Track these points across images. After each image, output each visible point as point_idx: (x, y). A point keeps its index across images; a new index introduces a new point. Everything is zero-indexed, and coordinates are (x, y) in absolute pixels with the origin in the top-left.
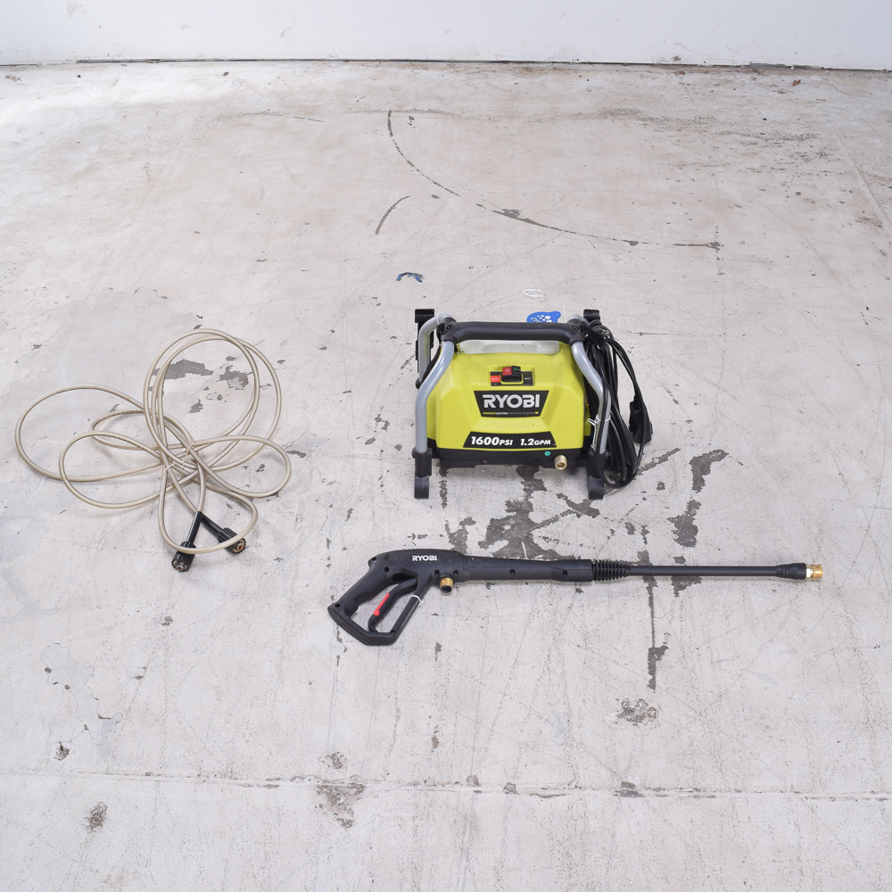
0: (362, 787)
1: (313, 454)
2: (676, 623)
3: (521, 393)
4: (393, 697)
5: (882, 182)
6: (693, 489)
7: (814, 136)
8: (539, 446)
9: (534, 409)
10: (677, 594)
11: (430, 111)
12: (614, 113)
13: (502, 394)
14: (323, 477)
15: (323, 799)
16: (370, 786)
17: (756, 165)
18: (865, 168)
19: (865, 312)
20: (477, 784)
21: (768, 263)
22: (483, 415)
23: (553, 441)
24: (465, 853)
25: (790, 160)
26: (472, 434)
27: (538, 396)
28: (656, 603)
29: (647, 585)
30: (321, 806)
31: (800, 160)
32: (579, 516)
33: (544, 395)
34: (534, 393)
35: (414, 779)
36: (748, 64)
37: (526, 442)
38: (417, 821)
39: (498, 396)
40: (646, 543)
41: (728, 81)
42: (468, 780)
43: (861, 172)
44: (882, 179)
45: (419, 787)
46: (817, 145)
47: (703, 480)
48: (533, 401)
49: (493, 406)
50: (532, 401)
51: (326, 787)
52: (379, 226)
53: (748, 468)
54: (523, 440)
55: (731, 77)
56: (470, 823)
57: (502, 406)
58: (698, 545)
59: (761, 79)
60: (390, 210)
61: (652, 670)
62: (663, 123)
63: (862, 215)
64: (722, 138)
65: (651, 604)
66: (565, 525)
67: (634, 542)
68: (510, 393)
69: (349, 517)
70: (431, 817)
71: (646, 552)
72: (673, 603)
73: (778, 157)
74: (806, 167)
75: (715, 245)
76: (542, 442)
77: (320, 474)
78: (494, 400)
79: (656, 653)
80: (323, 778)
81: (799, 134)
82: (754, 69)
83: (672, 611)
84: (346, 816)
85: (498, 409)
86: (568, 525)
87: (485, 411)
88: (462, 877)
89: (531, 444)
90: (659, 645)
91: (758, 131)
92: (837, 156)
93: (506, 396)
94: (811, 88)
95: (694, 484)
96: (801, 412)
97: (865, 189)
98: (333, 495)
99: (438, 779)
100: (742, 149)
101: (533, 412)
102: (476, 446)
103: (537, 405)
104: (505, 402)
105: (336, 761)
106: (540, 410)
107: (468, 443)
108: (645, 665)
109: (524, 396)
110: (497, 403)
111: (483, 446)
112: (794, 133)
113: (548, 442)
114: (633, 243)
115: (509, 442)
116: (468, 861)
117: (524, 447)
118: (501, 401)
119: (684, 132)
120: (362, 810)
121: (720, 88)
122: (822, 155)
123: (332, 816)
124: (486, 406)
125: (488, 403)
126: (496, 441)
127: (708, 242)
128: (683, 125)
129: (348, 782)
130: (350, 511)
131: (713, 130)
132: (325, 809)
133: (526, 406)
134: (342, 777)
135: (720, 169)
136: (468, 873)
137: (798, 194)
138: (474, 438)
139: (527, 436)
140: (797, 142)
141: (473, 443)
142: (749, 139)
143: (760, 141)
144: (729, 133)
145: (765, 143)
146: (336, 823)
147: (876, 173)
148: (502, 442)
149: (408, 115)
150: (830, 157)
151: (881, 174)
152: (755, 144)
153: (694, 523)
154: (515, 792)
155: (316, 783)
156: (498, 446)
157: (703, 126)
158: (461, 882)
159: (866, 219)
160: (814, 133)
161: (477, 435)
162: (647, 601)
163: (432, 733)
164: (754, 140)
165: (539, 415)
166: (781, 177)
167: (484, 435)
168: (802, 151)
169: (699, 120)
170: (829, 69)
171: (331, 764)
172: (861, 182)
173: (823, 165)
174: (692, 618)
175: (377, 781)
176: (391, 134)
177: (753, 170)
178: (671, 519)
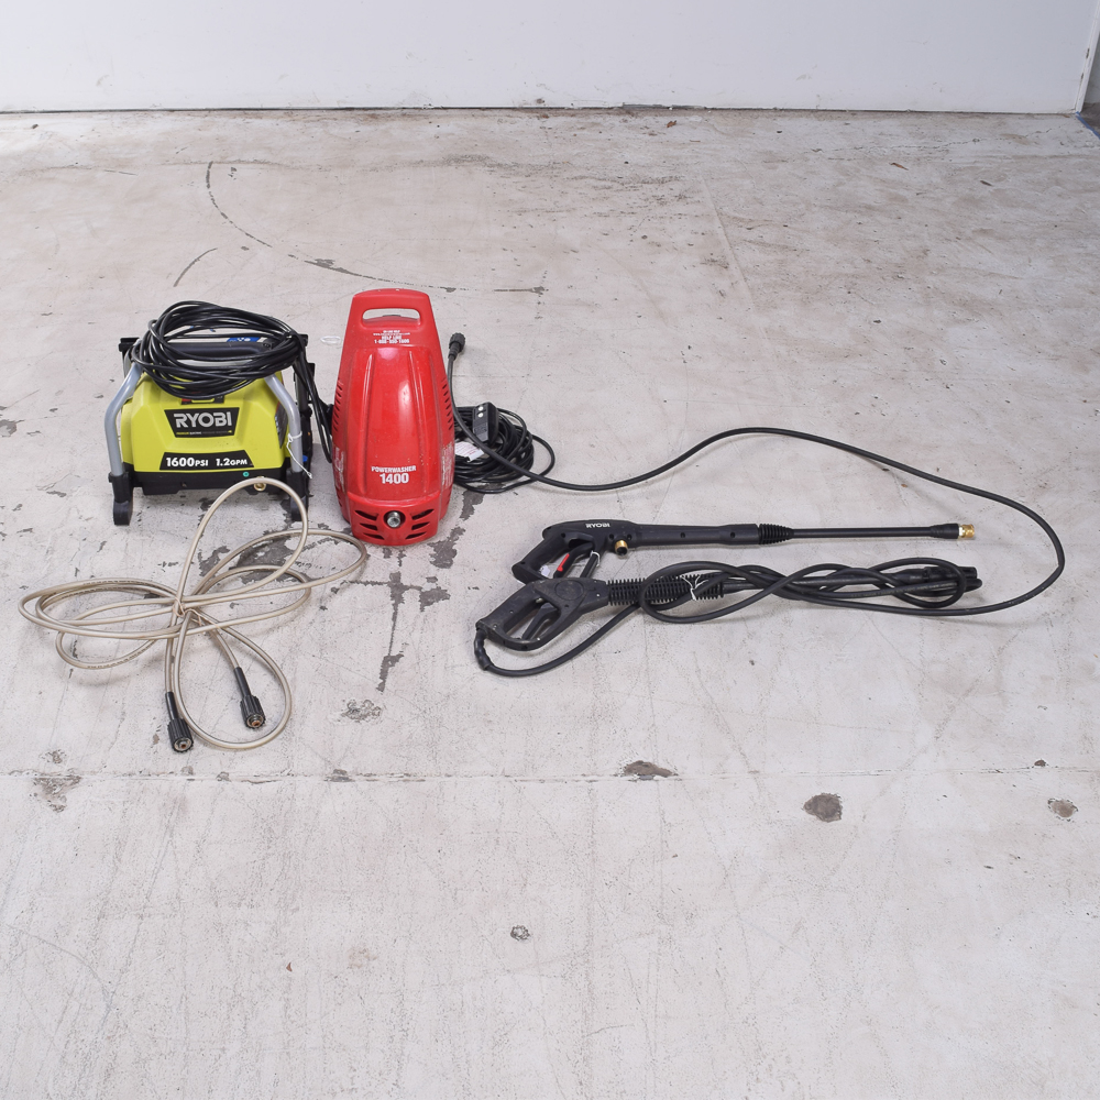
0: (79, 778)
1: (74, 494)
2: (416, 635)
3: (211, 411)
4: (120, 703)
5: (741, 224)
6: (461, 517)
7: (677, 179)
8: (235, 467)
9: (226, 427)
10: (422, 610)
11: (255, 161)
12: (459, 160)
13: (193, 412)
14: (81, 513)
15: (39, 789)
16: (85, 777)
17: (605, 210)
18: (725, 210)
19: (687, 351)
20: (191, 773)
21: (592, 306)
22: (177, 436)
23: (249, 461)
24: (170, 830)
25: (644, 203)
26: (167, 455)
27: (229, 414)
28: (399, 618)
29: (393, 602)
30: (36, 795)
31: (655, 203)
32: (336, 543)
33: (234, 412)
34: (224, 411)
35: (130, 770)
36: (620, 105)
37: (222, 462)
38: (127, 805)
39: (189, 415)
40: (400, 565)
41: (594, 124)
42: (183, 771)
43: (720, 214)
44: (741, 220)
45: (134, 777)
46: (677, 187)
47: (473, 510)
48: (225, 420)
49: (186, 426)
50: (223, 419)
51: (43, 779)
52: (179, 279)
54: (218, 460)
55: (600, 120)
56: (180, 805)
57: (194, 425)
58: (453, 567)
59: (632, 121)
60: (193, 263)
61: (384, 675)
62: (512, 168)
63: (710, 257)
64: (575, 183)
65: (394, 618)
67: (388, 565)
68: (201, 411)
69: (101, 548)
70: (142, 801)
71: (399, 574)
72: (417, 617)
73: (630, 202)
74: (660, 211)
75: (539, 290)
76: (238, 461)
77: (78, 511)
78: (185, 419)
79: (390, 661)
80: (41, 771)
81: (661, 176)
82: (627, 110)
83: (414, 624)
84: (59, 803)
85: (190, 428)
86: (324, 551)
87: (179, 432)
88: (163, 849)
89: (226, 464)
90: (394, 653)
91: (615, 174)
92: (696, 199)
93: (197, 415)
94: (687, 129)
96: (592, 446)
97: (721, 231)
98: (88, 529)
99: (154, 770)
100: (593, 194)
101: (226, 431)
102: (172, 468)
103: (230, 424)
104: (197, 421)
105: (56, 757)
106: (233, 428)
107: (164, 465)
108: (378, 671)
109: (215, 414)
110: (188, 422)
111: (179, 468)
112: (655, 176)
113: (244, 462)
114: (449, 290)
115: (204, 463)
116: (171, 836)
117: (220, 467)
118: (193, 420)
119: (533, 178)
120: (74, 798)
121: (585, 132)
122: (680, 197)
123: (45, 802)
124: (178, 426)
125: (179, 423)
126: (191, 462)
127: (532, 287)
128: (534, 171)
129: (65, 774)
130: (103, 544)
131: (566, 175)
132: (39, 797)
133: (218, 424)
134: (62, 770)
135: (564, 214)
136: (170, 846)
137: (645, 237)
138: (169, 459)
139: (222, 456)
140: (656, 186)
141: (169, 465)
142: (603, 183)
143: (616, 185)
144: (582, 178)
145: (621, 187)
146: (49, 809)
147: (737, 215)
148: (198, 462)
149: (230, 166)
150: (689, 200)
151: (742, 216)
152: (609, 188)
153: (454, 547)
154: (227, 779)
155: (34, 776)
156: (194, 468)
157: (555, 172)
158: (161, 854)
159: (713, 261)
160: (679, 175)
161: (172, 455)
162: (391, 616)
163: (154, 732)
164: (608, 184)
165: (233, 434)
166: (630, 220)
167: (179, 456)
168: (660, 194)
169: (553, 166)
170: (713, 109)
171: (51, 760)
172: (717, 223)
173: (680, 208)
174: (434, 630)
175: (94, 773)
176: (208, 186)
177: (600, 215)
178: (431, 545)
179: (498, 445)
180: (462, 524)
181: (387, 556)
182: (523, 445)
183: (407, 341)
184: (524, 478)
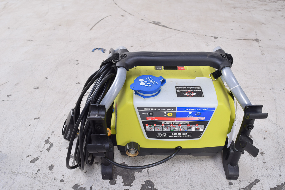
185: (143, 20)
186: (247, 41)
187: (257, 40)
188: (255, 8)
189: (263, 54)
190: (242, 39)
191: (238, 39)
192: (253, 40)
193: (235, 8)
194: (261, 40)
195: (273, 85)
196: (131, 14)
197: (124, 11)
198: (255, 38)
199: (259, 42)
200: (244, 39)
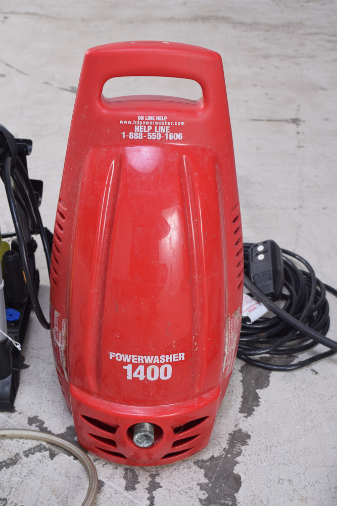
6: (241, 411)
47: (257, 397)
53: (325, 378)
66: (25, 471)
86: (31, 472)
95: (243, 403)
153: (237, 470)
178: (200, 464)
179: (284, 297)
180: (246, 425)
181: (131, 486)
182: (315, 301)
183: (179, 136)
184: (321, 348)
185: (47, 83)
186: (272, 123)
187: (296, 121)
188: (315, 56)
189: (300, 147)
190: (262, 120)
191: (254, 120)
192: (287, 121)
193: (266, 57)
194: (304, 121)
195: (303, 202)
196: (21, 72)
197: (7, 65)
198: (294, 117)
199: (299, 124)
200: (268, 118)
